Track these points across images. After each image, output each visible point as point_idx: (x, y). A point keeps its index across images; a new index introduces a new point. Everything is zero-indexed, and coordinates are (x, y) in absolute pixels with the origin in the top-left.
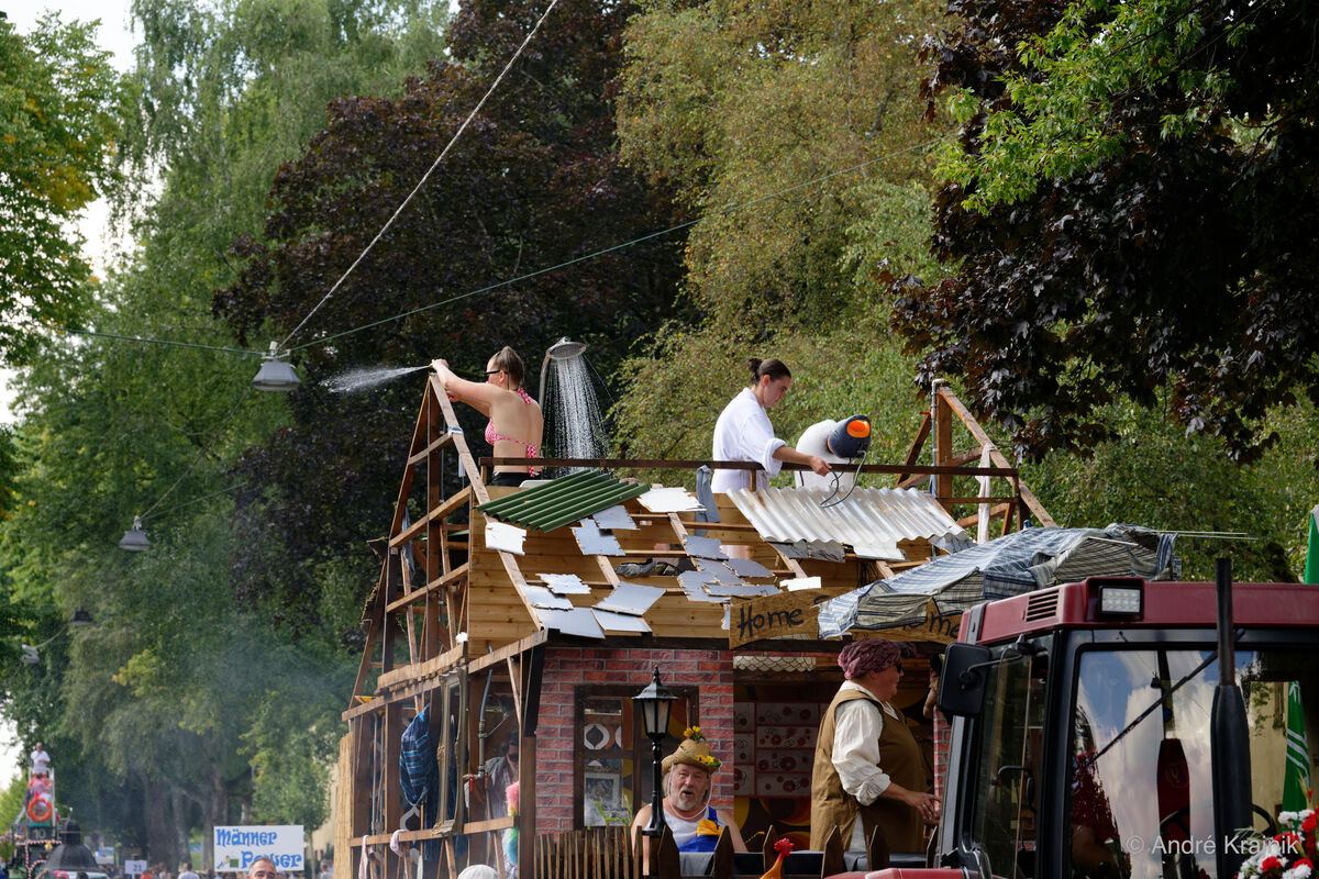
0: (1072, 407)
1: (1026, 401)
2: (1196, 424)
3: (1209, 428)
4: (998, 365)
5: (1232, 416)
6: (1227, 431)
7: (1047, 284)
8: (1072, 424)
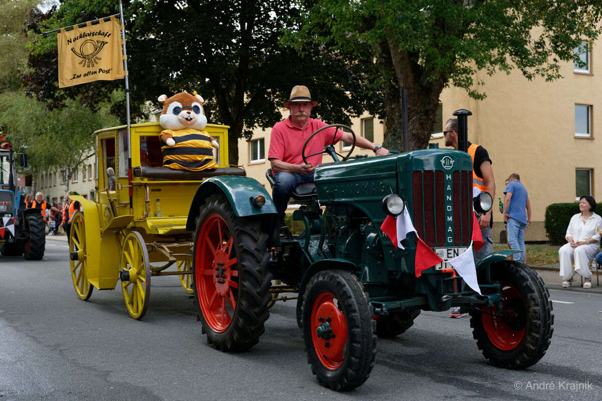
0: (59, 100)
1: (48, 98)
2: (85, 105)
3: (87, 106)
4: (42, 90)
5: (91, 103)
6: (90, 106)
7: (51, 73)
8: (58, 103)
